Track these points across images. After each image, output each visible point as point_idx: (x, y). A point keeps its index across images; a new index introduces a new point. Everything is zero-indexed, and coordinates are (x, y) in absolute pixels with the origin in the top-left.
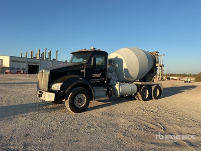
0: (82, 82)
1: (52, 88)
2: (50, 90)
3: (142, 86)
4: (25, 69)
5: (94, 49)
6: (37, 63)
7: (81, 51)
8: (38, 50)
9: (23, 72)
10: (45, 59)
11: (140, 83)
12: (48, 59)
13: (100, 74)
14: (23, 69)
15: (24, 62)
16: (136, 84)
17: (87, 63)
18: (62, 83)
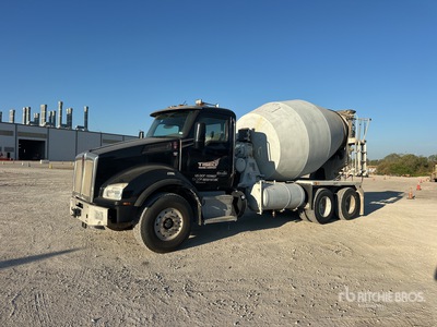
0: (174, 180)
1: (105, 196)
2: (98, 200)
3: (315, 188)
4: (12, 149)
5: (202, 103)
6: (41, 135)
7: (172, 108)
8: (43, 106)
9: (9, 155)
10: (58, 126)
11: (311, 183)
12: (65, 126)
13: (216, 162)
14: (6, 149)
15: (10, 133)
16: (302, 185)
17: (187, 138)
18: (126, 185)
